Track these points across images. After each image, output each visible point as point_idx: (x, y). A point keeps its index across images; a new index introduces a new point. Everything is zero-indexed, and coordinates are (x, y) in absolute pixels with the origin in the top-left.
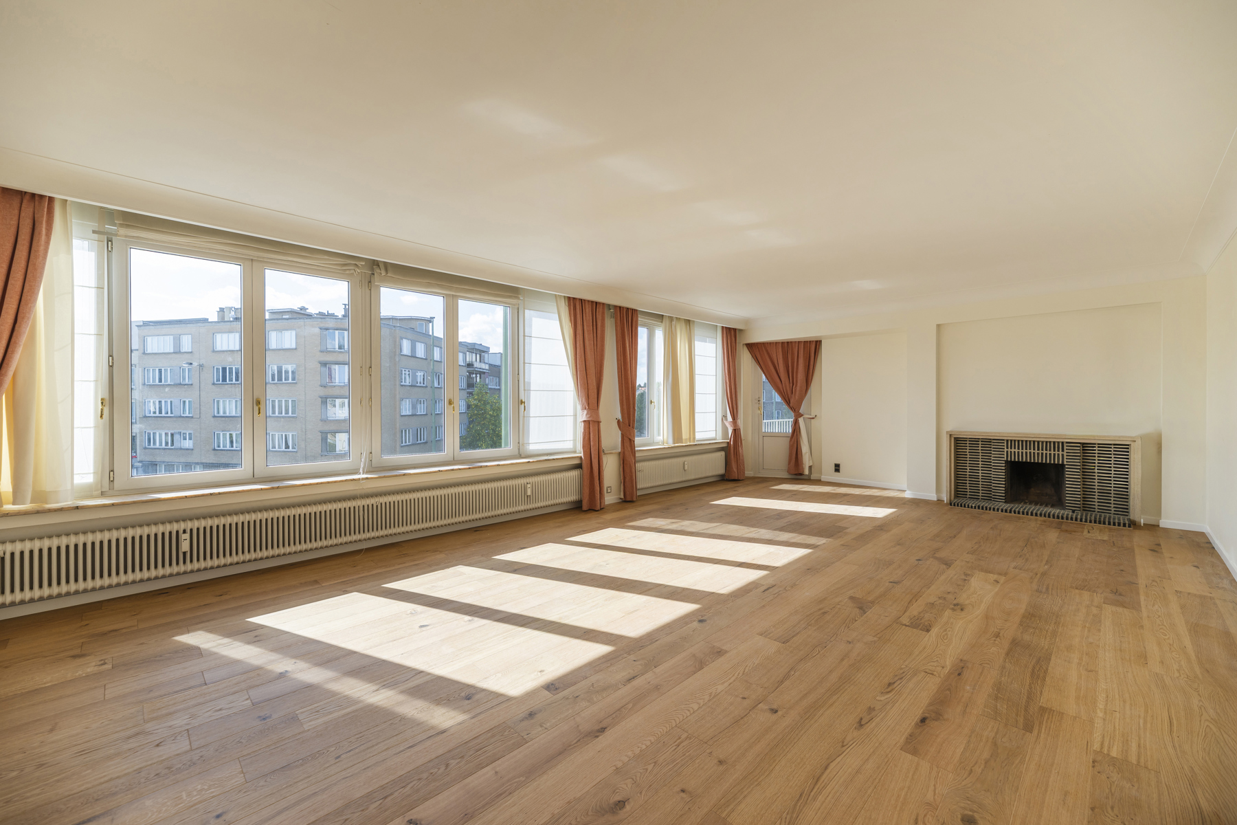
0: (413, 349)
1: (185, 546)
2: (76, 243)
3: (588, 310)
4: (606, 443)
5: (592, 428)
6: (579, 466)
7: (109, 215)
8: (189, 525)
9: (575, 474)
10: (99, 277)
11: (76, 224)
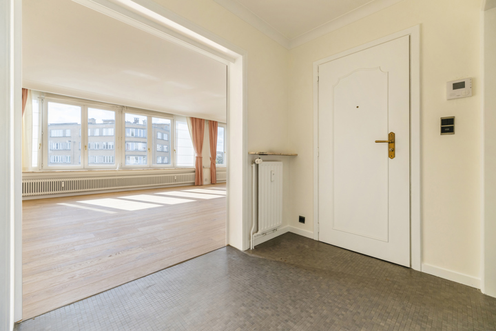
0: (162, 136)
1: (63, 185)
2: (33, 100)
3: (198, 121)
4: (204, 164)
5: (199, 159)
6: (194, 172)
7: (42, 93)
8: (64, 180)
9: (193, 174)
10: (40, 110)
11: (33, 96)
